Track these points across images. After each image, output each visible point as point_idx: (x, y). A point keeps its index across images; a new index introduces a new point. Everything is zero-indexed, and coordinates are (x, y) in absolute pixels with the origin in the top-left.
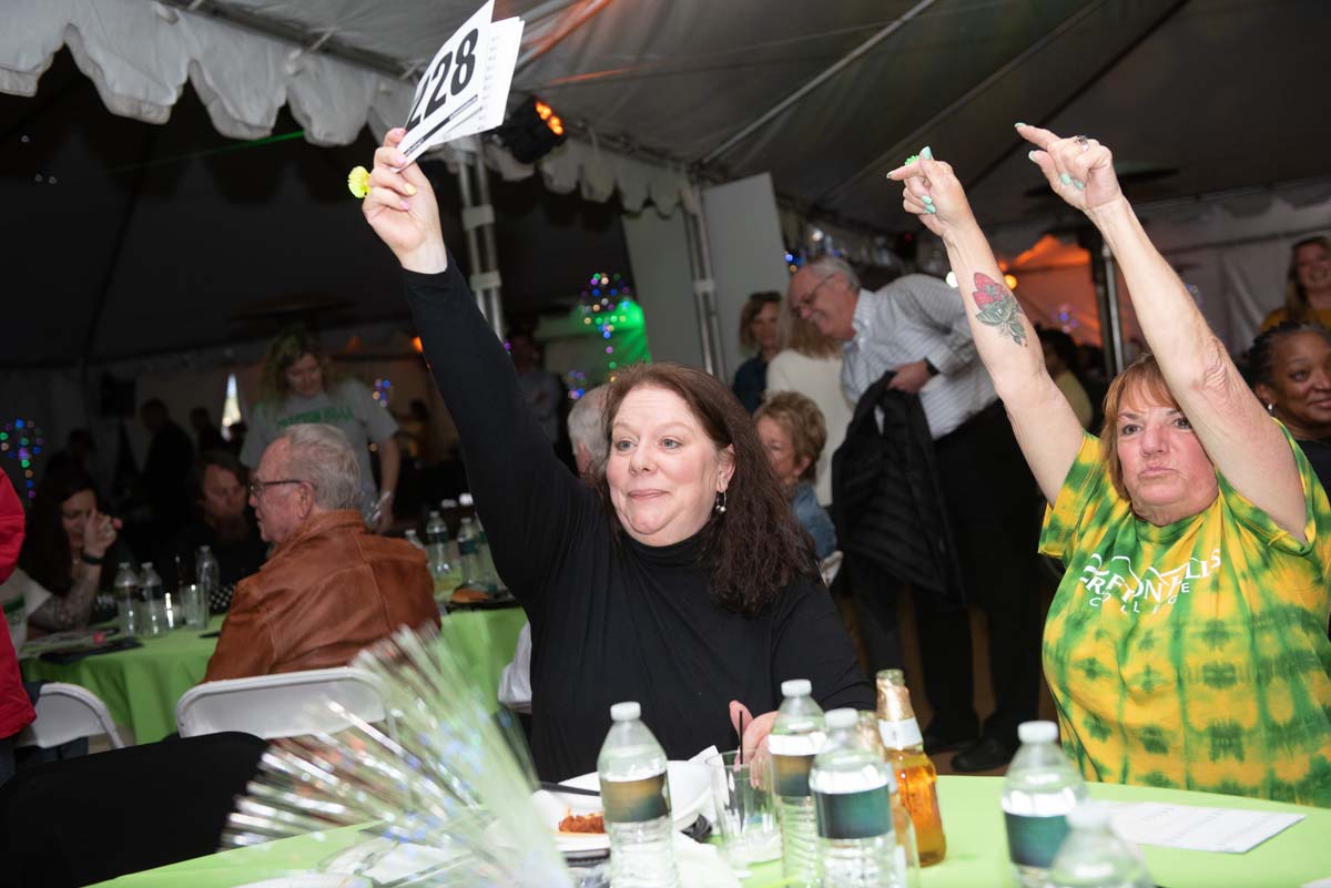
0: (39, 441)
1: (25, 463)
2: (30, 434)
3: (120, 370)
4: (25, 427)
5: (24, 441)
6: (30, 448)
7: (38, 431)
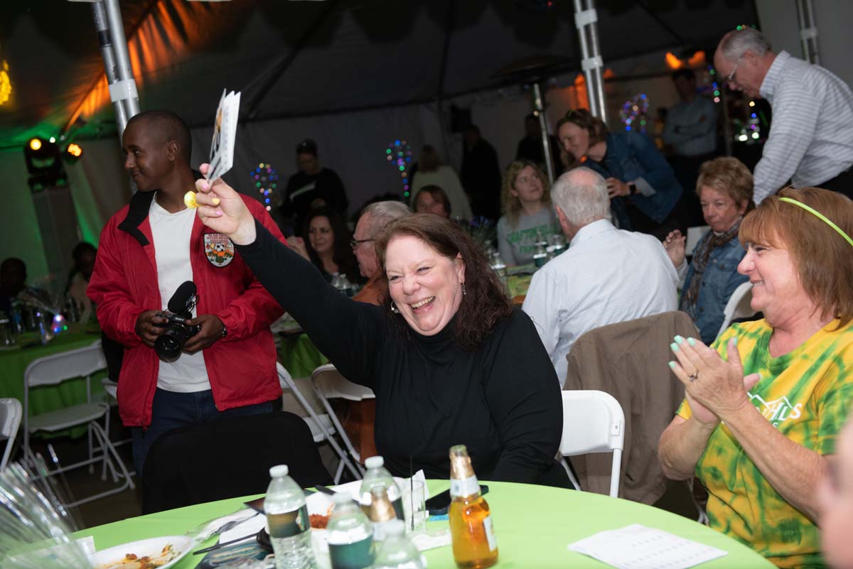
0: (409, 153)
1: (402, 168)
2: (404, 149)
3: (461, 102)
4: (401, 145)
5: (401, 154)
6: (404, 158)
7: (409, 147)
